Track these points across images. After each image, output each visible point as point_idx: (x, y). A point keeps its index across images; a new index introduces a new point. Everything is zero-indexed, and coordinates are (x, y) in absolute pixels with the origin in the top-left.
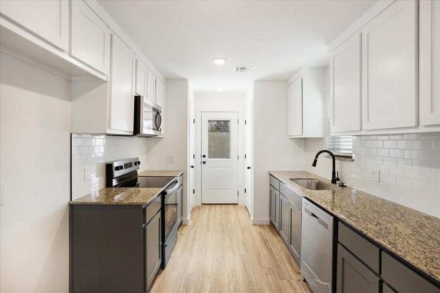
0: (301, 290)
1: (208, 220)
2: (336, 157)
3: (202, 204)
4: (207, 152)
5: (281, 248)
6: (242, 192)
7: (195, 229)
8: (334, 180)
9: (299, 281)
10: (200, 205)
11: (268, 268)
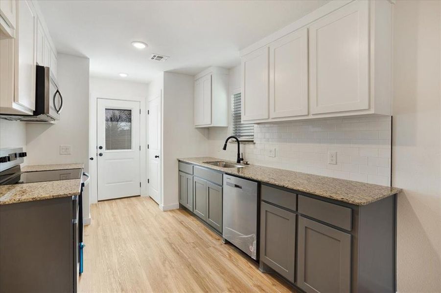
0: (226, 251)
1: (113, 215)
2: (240, 142)
3: (99, 201)
4: (105, 144)
5: (198, 225)
6: (144, 183)
7: (101, 226)
8: (239, 160)
9: (222, 245)
10: (96, 202)
11: (193, 243)
